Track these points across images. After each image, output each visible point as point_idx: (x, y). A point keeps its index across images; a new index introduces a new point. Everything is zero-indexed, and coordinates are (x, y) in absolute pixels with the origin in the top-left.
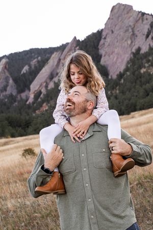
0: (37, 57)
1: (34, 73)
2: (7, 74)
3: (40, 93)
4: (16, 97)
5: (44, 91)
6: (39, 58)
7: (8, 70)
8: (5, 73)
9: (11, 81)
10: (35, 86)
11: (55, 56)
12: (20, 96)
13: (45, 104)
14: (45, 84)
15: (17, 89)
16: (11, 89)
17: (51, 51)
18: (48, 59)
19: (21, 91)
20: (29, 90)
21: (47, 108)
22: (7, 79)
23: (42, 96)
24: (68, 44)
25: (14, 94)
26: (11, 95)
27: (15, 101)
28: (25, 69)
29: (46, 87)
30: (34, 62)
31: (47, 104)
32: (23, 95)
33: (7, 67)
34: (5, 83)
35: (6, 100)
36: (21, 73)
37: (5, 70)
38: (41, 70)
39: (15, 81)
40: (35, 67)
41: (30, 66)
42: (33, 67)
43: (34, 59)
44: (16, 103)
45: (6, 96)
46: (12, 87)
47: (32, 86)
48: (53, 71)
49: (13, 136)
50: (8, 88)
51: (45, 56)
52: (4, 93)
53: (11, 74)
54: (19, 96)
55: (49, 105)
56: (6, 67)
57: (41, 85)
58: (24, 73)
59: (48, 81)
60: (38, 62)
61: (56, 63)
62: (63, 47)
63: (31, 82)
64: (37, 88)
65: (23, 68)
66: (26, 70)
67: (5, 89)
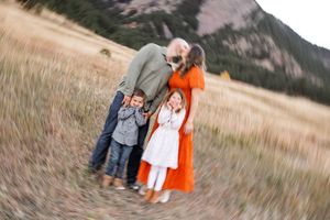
3: (136, 12)
5: (140, 11)
13: (134, 23)
14: (143, 7)
21: (134, 27)
49: (96, 32)
57: (140, 6)
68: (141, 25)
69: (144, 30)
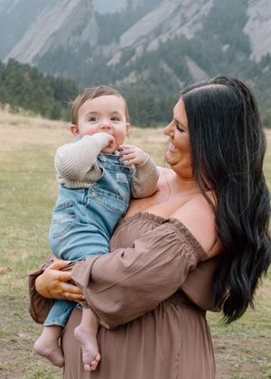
4: (94, 49)
9: (93, 21)
10: (127, 39)
12: (101, 50)
13: (133, 74)
14: (144, 40)
15: (99, 36)
16: (89, 35)
19: (103, 41)
20: (118, 42)
21: (134, 81)
22: (86, 16)
23: (134, 59)
25: (93, 43)
26: (87, 45)
27: (90, 55)
29: (146, 45)
31: (136, 75)
32: (106, 50)
34: (82, 22)
35: (77, 50)
38: (145, 14)
42: (134, 6)
44: (91, 60)
45: (77, 44)
46: (92, 31)
47: (123, 38)
48: (164, 21)
50: (85, 35)
52: (76, 39)
54: (98, 48)
55: (140, 76)
57: (138, 41)
59: (151, 36)
61: (171, 11)
63: (125, 30)
64: (129, 44)
66: (122, 9)
67: (79, 31)
68: (146, 74)
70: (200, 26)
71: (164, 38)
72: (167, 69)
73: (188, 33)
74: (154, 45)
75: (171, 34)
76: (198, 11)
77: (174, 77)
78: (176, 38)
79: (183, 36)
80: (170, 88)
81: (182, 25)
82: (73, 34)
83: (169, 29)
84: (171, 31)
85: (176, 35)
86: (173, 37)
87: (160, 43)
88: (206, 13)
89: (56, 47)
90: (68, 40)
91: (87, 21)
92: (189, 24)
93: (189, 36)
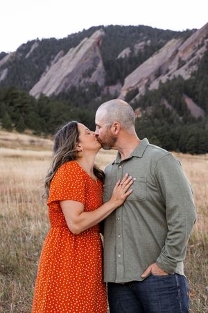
0: (146, 40)
1: (136, 62)
2: (98, 53)
3: (137, 91)
4: (101, 89)
5: (142, 90)
6: (149, 42)
7: (100, 49)
8: (95, 50)
9: (100, 65)
10: (131, 80)
11: (172, 44)
12: (108, 89)
13: (138, 110)
14: (146, 81)
15: (106, 78)
16: (98, 77)
17: (169, 35)
18: (160, 47)
19: (110, 82)
20: (123, 84)
21: (140, 116)
22: (95, 61)
23: (137, 97)
24: (195, 30)
25: (100, 84)
26: (96, 85)
27: (99, 95)
28: (125, 53)
29: (148, 85)
30: (139, 46)
31: (141, 111)
32: (112, 89)
33: (101, 43)
34: (91, 66)
35: (87, 90)
36: (117, 56)
37: (97, 48)
38: (146, 59)
39: (107, 66)
40: (140, 53)
41: (132, 50)
42: (136, 52)
43: (141, 41)
45: (88, 85)
46: (100, 73)
47: (127, 80)
48: (163, 65)
50: (94, 74)
51: (158, 40)
52: (87, 80)
53: (103, 55)
54: (105, 89)
55: (144, 112)
56: (98, 43)
57: (141, 81)
58: (121, 58)
59: (152, 78)
60: (146, 47)
61: (170, 55)
62: (187, 34)
63: (128, 73)
64: (133, 85)
65: (122, 50)
66: (125, 55)
67: (89, 73)
68: (150, 110)
69: (156, 116)
70: (195, 68)
71: (164, 79)
72: (168, 106)
73: (185, 74)
74: (155, 85)
75: (169, 76)
76: (193, 55)
77: (174, 112)
78: (175, 79)
79: (180, 77)
80: (171, 122)
81: (179, 68)
82: (84, 76)
83: (168, 71)
84: (169, 73)
85: (174, 76)
86: (171, 78)
87: (160, 83)
88: (201, 57)
89: (69, 87)
90: (80, 81)
91: (95, 65)
92: (186, 66)
93: (186, 77)
